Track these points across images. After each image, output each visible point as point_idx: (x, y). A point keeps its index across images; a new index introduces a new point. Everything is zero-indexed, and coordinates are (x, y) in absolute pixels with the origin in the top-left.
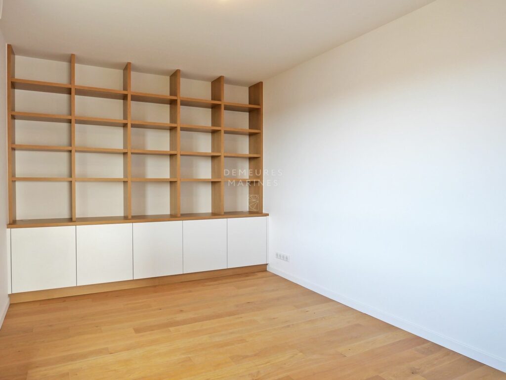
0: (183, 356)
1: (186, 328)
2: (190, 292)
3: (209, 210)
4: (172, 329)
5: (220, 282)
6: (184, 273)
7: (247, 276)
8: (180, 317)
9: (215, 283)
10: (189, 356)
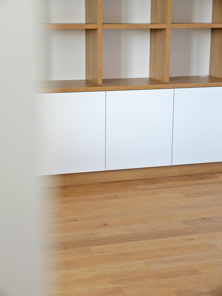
0: (111, 286)
1: (111, 249)
2: (116, 197)
3: (145, 74)
4: (92, 248)
5: (160, 185)
6: (107, 170)
7: (203, 178)
8: (104, 233)
9: (154, 186)
10: (120, 286)
